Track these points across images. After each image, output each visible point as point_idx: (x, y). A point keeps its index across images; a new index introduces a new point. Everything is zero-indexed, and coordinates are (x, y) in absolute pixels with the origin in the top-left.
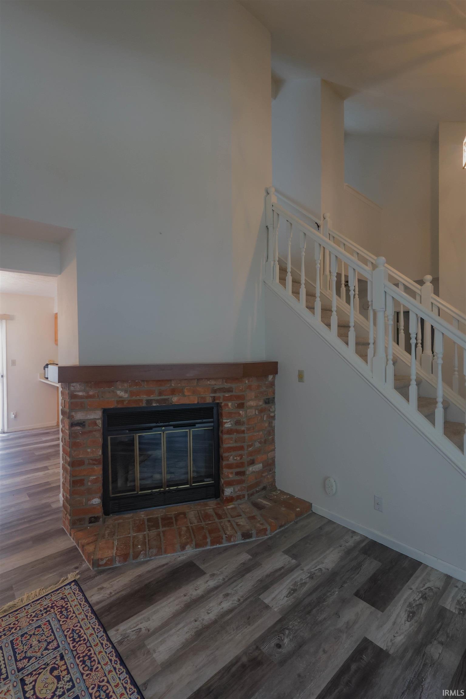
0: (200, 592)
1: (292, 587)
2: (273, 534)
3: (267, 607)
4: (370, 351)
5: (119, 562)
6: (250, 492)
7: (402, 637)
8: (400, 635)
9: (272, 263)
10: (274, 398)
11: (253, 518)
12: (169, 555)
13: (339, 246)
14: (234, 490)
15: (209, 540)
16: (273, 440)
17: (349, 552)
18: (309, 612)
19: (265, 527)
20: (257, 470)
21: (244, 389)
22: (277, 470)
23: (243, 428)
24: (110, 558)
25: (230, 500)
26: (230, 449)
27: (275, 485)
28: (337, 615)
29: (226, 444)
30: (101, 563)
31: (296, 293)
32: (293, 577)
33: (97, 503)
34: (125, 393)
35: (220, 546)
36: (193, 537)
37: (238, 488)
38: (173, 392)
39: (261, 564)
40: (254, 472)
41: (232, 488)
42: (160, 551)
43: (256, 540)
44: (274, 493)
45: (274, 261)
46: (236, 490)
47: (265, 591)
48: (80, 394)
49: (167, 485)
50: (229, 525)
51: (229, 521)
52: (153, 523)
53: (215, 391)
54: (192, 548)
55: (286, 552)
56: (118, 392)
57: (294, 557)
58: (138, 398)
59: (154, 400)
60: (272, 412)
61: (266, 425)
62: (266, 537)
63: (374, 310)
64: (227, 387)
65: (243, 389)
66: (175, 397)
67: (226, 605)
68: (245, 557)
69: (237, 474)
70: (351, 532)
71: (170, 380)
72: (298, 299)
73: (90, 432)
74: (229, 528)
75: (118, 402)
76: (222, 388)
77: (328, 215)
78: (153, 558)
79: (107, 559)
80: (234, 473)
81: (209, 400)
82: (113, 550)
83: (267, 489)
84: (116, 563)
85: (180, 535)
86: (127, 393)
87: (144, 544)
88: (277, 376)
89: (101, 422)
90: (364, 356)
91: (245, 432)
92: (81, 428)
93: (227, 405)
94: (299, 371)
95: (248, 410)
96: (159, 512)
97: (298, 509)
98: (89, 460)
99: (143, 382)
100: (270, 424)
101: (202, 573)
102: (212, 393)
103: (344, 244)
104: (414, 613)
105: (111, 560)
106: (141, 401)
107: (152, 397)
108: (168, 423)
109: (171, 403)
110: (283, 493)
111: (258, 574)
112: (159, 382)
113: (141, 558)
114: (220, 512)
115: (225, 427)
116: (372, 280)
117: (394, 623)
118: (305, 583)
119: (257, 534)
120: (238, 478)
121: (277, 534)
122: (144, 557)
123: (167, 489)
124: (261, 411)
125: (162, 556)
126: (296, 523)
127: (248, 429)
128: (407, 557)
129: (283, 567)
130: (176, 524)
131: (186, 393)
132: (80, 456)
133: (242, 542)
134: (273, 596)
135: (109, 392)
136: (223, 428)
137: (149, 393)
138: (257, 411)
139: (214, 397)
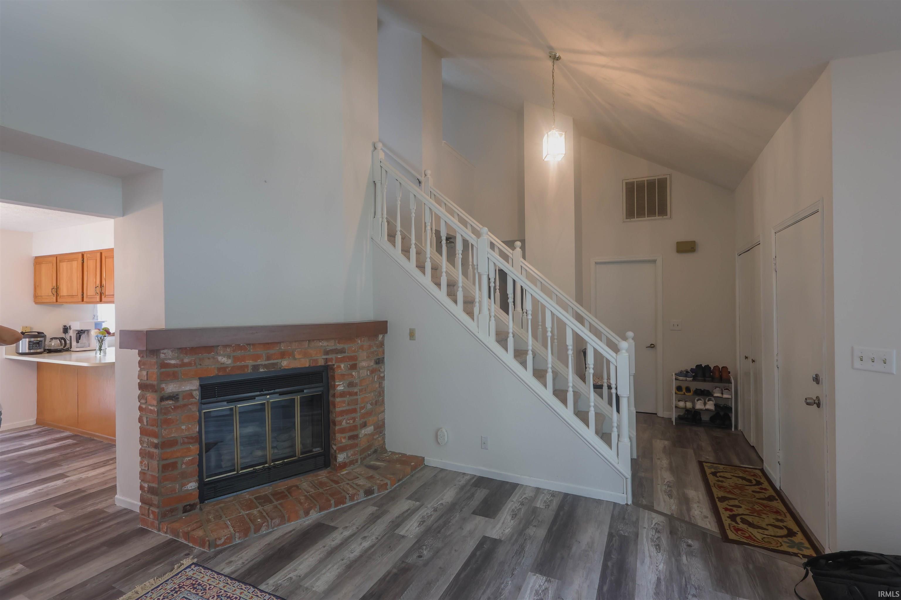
0: (338, 541)
1: (421, 520)
2: (393, 488)
3: (403, 537)
4: (476, 310)
5: (239, 538)
6: (363, 456)
7: (509, 529)
8: (508, 529)
9: (380, 219)
10: (384, 358)
11: (372, 477)
12: (293, 523)
13: (441, 206)
14: (347, 455)
15: (332, 502)
16: (383, 401)
17: (462, 488)
18: (439, 532)
19: (385, 482)
20: (369, 433)
21: (357, 349)
22: (386, 432)
23: (356, 390)
24: (229, 535)
25: (344, 466)
26: (342, 413)
27: (385, 447)
28: (461, 528)
29: (339, 407)
30: (219, 542)
31: (406, 251)
32: (420, 513)
33: (193, 488)
34: (228, 358)
35: (343, 506)
36: (315, 502)
37: (350, 452)
38: (283, 355)
39: (389, 511)
40: (366, 435)
41: (345, 454)
42: (283, 520)
43: (378, 495)
44: (386, 455)
45: (382, 218)
46: (349, 455)
47: (398, 527)
48: (173, 362)
49: (272, 460)
50: (349, 487)
51: (348, 484)
52: (265, 500)
53: (327, 353)
54: (316, 512)
55: (409, 498)
56: (220, 358)
57: (417, 500)
58: (243, 363)
59: (262, 365)
60: (382, 372)
61: (377, 386)
62: (387, 491)
63: (479, 273)
64: (340, 348)
65: (355, 349)
66: (284, 361)
67: (366, 544)
68: (371, 509)
69: (350, 438)
70: (462, 474)
71: (279, 343)
72: (409, 258)
73: (185, 405)
74: (350, 489)
75: (219, 369)
76: (335, 349)
77: (429, 172)
78: (276, 528)
79: (226, 537)
80: (347, 438)
81: (321, 363)
82: (229, 528)
83: (378, 452)
84: (235, 540)
85: (301, 504)
86: (230, 358)
87: (262, 517)
88: (386, 335)
89: (198, 393)
90: (470, 314)
91: (358, 394)
92: (174, 402)
93: (339, 367)
94: (410, 329)
95: (361, 371)
96: (266, 489)
97: (413, 464)
98: (184, 439)
99: (249, 346)
100: (380, 384)
101: (334, 528)
102: (324, 355)
103: (445, 204)
104: (516, 515)
105: (230, 538)
106: (247, 366)
107: (260, 361)
108: (273, 391)
109: (280, 368)
110: (393, 453)
111: (387, 519)
112: (267, 345)
113: (263, 531)
114: (335, 478)
115: (337, 390)
116: (477, 247)
117: (503, 523)
118: (431, 515)
119: (379, 489)
120: (351, 442)
121: (396, 488)
122: (266, 529)
123: (272, 464)
124: (373, 371)
125: (286, 525)
126: (412, 476)
127: (361, 391)
128: (508, 482)
129: (409, 509)
130: (291, 496)
131: (297, 356)
132: (173, 435)
133: (365, 499)
134: (406, 529)
135: (209, 359)
136: (336, 391)
137: (256, 357)
138: (368, 372)
139: (326, 358)
